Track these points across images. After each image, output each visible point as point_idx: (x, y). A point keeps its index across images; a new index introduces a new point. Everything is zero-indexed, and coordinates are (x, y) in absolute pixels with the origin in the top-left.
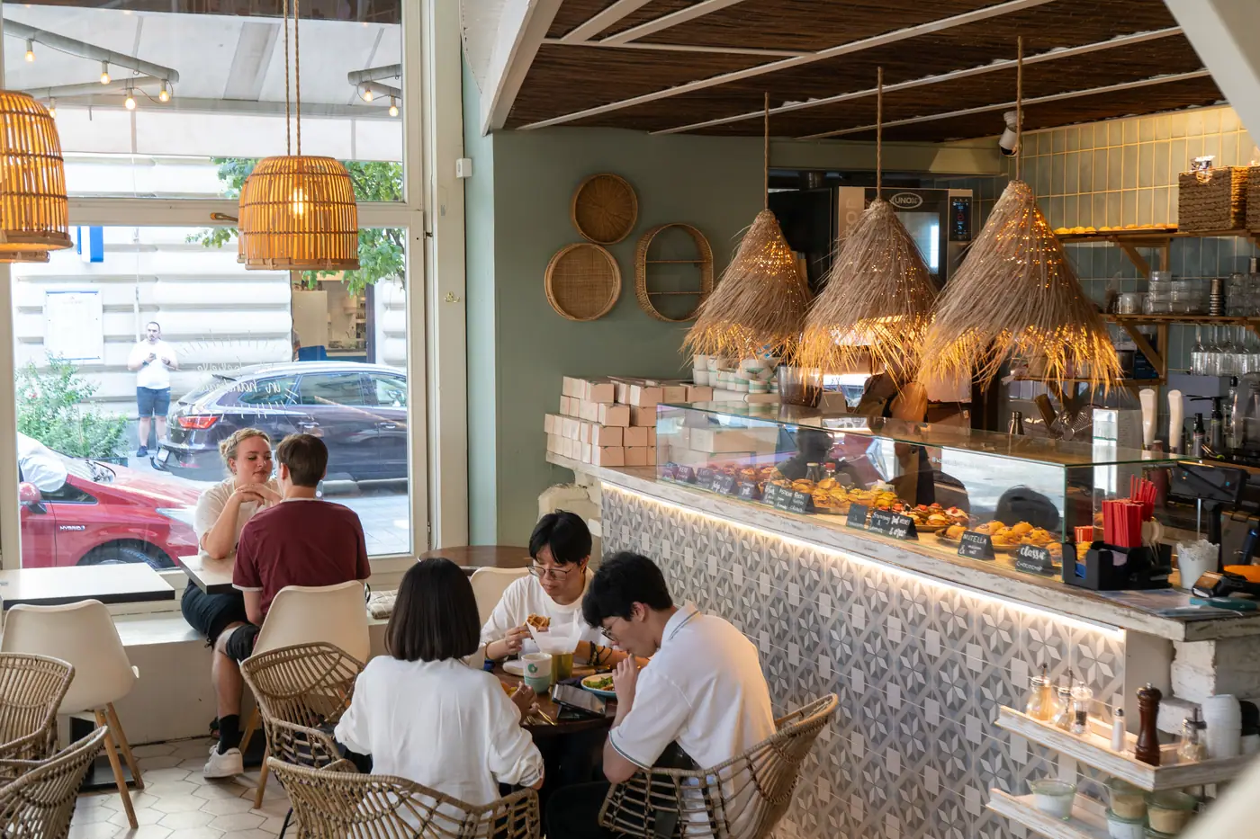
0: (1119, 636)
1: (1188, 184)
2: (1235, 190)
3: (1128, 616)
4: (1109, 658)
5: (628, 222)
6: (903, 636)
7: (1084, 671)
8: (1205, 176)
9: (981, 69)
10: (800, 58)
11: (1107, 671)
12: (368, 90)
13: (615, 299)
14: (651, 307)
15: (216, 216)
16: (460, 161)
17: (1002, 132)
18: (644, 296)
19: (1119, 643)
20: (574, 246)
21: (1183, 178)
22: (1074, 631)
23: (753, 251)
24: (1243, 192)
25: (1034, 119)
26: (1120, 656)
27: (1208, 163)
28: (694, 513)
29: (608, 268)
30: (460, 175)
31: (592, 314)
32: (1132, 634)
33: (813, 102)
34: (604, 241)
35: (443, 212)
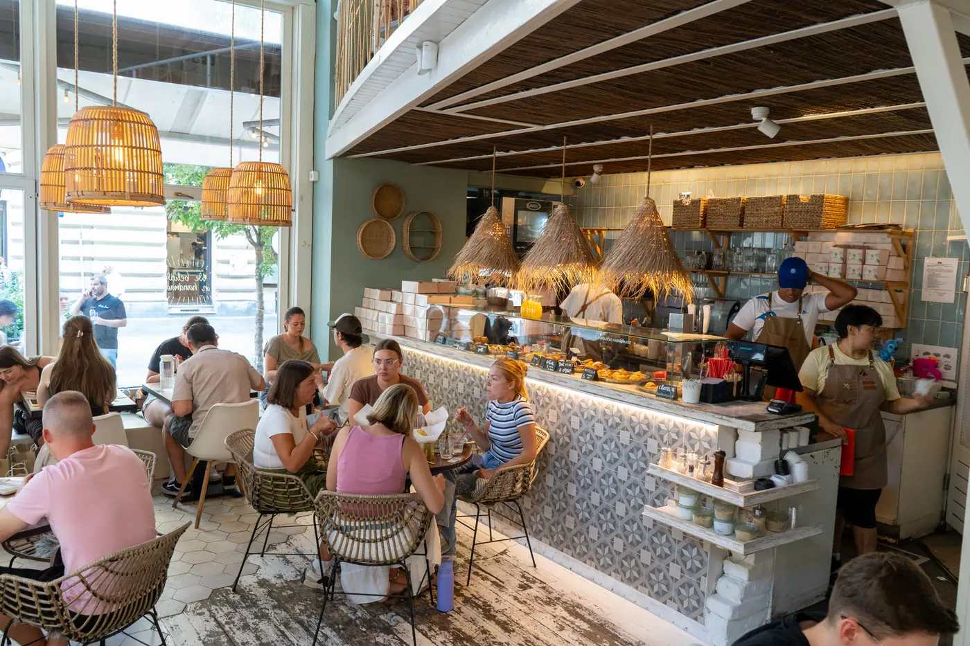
0: (716, 428)
1: (678, 205)
2: (702, 209)
3: (721, 419)
4: (708, 439)
5: (399, 210)
6: (580, 426)
7: (693, 446)
8: (687, 202)
9: (614, 141)
10: (536, 128)
11: (706, 446)
12: (253, 132)
13: (392, 249)
14: (411, 254)
15: (177, 194)
16: (312, 172)
17: (592, 174)
18: (407, 248)
19: (715, 433)
20: (373, 220)
21: (675, 202)
22: (687, 426)
23: (486, 227)
24: (706, 209)
25: (609, 169)
26: (715, 439)
27: (688, 196)
28: (450, 361)
29: (389, 234)
30: (312, 180)
31: (381, 255)
32: (722, 428)
33: (512, 153)
34: (387, 219)
35: (301, 199)
